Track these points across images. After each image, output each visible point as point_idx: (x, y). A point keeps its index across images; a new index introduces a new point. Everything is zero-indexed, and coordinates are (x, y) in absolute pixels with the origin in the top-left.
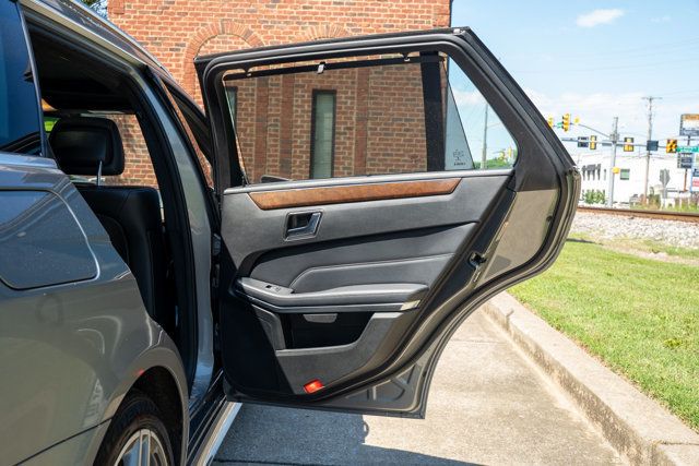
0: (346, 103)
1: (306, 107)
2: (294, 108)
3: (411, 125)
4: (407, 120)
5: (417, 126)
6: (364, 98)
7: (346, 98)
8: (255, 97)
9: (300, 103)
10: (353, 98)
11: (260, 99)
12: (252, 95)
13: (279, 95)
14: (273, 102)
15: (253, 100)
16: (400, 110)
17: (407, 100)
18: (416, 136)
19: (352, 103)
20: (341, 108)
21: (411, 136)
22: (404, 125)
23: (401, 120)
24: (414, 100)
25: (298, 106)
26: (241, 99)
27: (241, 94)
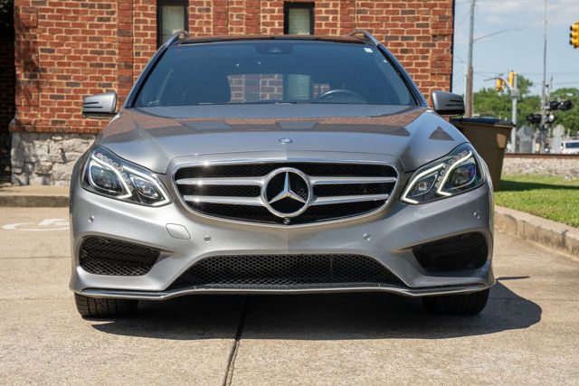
0: (327, 19)
1: (277, 26)
2: (262, 27)
3: (409, 45)
4: (403, 38)
5: (418, 45)
6: (350, 12)
7: (326, 12)
8: (211, 13)
9: (268, 20)
10: (336, 12)
11: (218, 16)
12: (208, 10)
13: (241, 10)
14: (235, 19)
15: (208, 16)
16: (396, 25)
17: (404, 12)
18: (416, 58)
19: (334, 19)
20: (320, 25)
21: (409, 58)
22: (400, 45)
23: (396, 38)
24: (413, 12)
25: (264, 24)
26: (193, 16)
27: (193, 10)
